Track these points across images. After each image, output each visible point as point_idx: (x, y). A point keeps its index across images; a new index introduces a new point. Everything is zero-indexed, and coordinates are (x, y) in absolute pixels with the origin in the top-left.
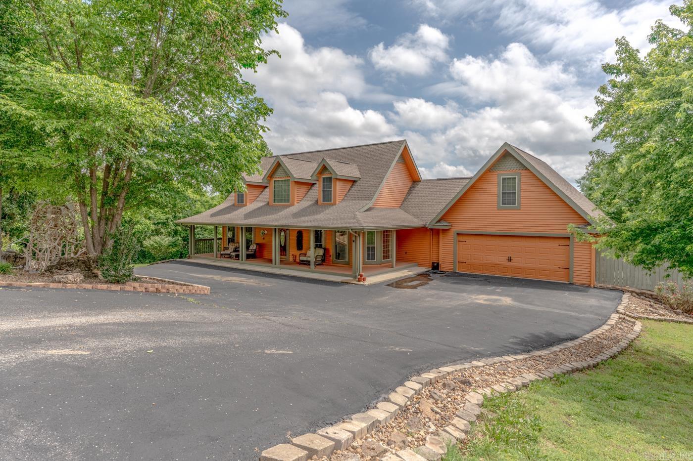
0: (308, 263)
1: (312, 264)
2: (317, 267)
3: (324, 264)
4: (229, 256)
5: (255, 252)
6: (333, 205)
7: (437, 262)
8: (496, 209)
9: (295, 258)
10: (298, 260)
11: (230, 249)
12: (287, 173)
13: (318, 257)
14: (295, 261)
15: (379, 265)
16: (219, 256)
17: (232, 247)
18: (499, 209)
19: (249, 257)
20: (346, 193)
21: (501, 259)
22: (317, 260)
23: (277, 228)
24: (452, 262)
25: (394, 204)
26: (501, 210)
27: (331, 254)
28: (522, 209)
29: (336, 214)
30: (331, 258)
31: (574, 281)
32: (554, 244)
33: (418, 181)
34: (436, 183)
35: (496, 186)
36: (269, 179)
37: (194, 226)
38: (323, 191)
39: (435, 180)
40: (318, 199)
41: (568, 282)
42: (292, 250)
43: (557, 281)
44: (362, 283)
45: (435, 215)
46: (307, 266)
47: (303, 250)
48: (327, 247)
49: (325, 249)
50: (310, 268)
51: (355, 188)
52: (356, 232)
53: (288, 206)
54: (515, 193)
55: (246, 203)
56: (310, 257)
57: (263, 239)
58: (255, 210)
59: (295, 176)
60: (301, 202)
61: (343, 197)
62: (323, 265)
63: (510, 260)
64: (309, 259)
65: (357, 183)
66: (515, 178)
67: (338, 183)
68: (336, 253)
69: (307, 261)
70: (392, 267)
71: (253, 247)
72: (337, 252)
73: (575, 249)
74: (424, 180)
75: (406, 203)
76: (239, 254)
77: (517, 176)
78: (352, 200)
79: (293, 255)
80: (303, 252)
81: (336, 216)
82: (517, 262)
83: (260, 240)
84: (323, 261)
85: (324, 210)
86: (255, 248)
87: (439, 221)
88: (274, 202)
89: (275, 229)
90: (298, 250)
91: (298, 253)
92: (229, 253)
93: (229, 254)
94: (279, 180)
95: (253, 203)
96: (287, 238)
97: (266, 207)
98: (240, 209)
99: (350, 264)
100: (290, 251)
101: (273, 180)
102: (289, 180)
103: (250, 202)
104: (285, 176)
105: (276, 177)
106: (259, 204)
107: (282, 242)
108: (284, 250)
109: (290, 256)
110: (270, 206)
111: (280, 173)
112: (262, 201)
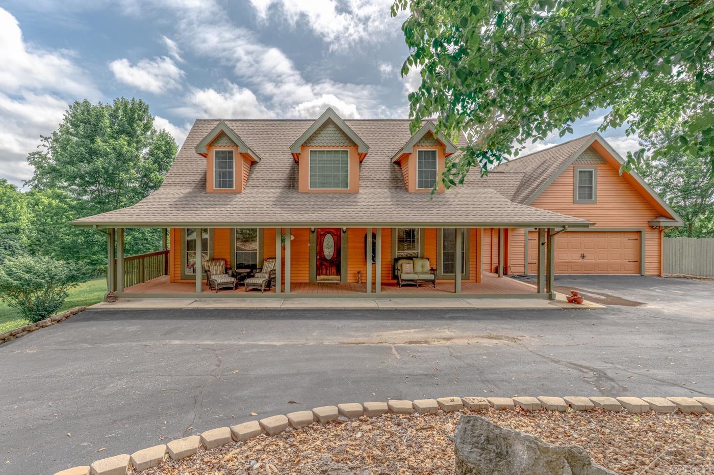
1: (459, 282)
8: (572, 204)
18: (575, 202)
21: (574, 256)
24: (523, 263)
26: (577, 204)
27: (434, 266)
28: (598, 204)
31: (646, 273)
32: (625, 239)
35: (572, 178)
38: (419, 171)
41: (639, 274)
42: (354, 265)
48: (426, 257)
54: (592, 187)
55: (240, 187)
63: (583, 257)
66: (591, 172)
68: (444, 264)
73: (646, 242)
77: (593, 170)
82: (590, 259)
88: (311, 187)
94: (324, 151)
95: (247, 188)
96: (342, 246)
97: (295, 194)
98: (238, 198)
99: (471, 278)
100: (349, 266)
101: (310, 150)
102: (347, 151)
103: (243, 186)
104: (337, 145)
105: (317, 145)
106: (266, 190)
107: (329, 252)
108: (331, 266)
109: (348, 275)
110: (302, 193)
111: (325, 138)
112: (265, 185)
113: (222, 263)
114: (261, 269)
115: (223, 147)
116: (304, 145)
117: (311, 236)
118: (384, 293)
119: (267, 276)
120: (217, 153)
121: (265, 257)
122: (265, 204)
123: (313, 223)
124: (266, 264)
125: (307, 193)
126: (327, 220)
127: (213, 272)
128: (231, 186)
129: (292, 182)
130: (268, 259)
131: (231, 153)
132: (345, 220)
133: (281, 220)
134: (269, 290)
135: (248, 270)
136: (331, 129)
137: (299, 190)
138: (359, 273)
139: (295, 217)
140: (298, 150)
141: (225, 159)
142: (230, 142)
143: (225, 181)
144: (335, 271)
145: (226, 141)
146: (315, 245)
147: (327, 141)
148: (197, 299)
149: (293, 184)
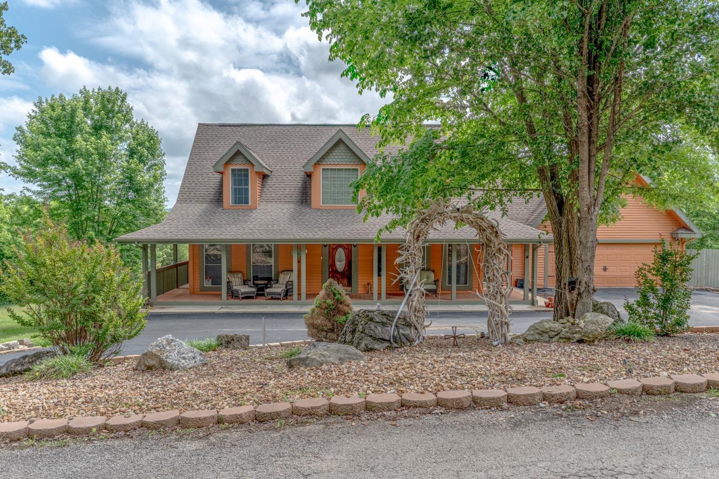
12: (360, 159)
30: (440, 283)
32: (647, 250)
36: (314, 165)
42: (364, 277)
63: (605, 269)
82: (612, 271)
88: (324, 203)
94: (335, 169)
95: (261, 204)
96: (353, 259)
97: (308, 210)
98: (255, 215)
99: (474, 289)
100: (359, 278)
101: (322, 168)
102: (357, 169)
103: (258, 202)
104: (348, 163)
105: (328, 163)
106: (280, 206)
107: (340, 265)
108: (342, 278)
109: (359, 286)
110: (315, 209)
111: (336, 157)
112: (279, 200)
113: (240, 275)
114: (278, 280)
115: (238, 165)
116: (318, 164)
117: (324, 250)
118: (389, 300)
119: (284, 287)
120: (233, 170)
121: (280, 270)
122: (281, 221)
123: (325, 240)
124: (282, 276)
125: (319, 209)
126: (338, 237)
127: (234, 284)
128: (247, 202)
129: (305, 196)
130: (283, 271)
131: (247, 170)
132: (353, 237)
133: (298, 237)
134: (287, 299)
135: (266, 282)
136: (342, 148)
137: (312, 207)
138: (368, 284)
139: (310, 234)
140: (310, 169)
141: (241, 177)
142: (245, 160)
143: (241, 197)
144: (346, 283)
145: (242, 160)
146: (328, 258)
147: (338, 160)
148: (223, 306)
149: (306, 199)
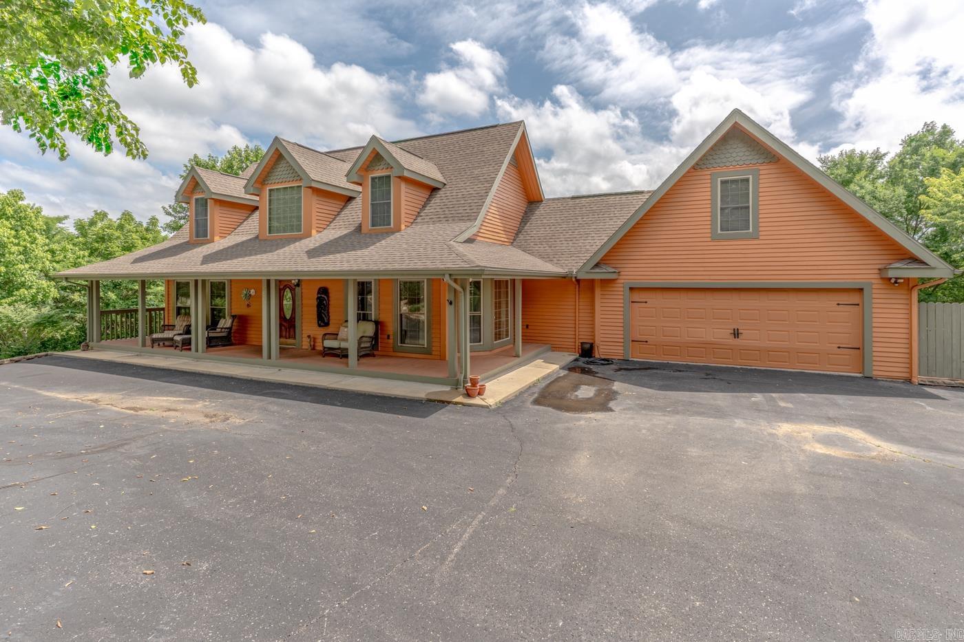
0: (342, 354)
1: (353, 354)
2: (363, 360)
3: (376, 353)
4: (170, 343)
5: (230, 333)
6: (393, 233)
7: (591, 341)
8: (709, 239)
9: (314, 342)
10: (319, 348)
11: (177, 327)
12: (297, 173)
13: (364, 339)
14: (314, 348)
15: (488, 353)
16: (149, 342)
17: (180, 323)
18: (715, 238)
19: (211, 343)
20: (419, 210)
21: (718, 333)
22: (362, 345)
23: (272, 278)
24: (622, 340)
25: (503, 237)
26: (719, 240)
27: (391, 333)
28: (761, 238)
29: (405, 246)
30: (391, 341)
31: (875, 373)
32: (827, 303)
33: (538, 202)
34: (571, 202)
35: (707, 196)
36: (260, 186)
37: (98, 282)
38: (372, 204)
39: (568, 198)
40: (361, 224)
41: (861, 375)
42: (308, 327)
43: (837, 373)
44: (477, 401)
45: (588, 256)
46: (338, 359)
47: (331, 325)
48: (381, 320)
49: (377, 323)
50: (347, 364)
51: (437, 200)
52: (455, 281)
53: (299, 239)
54: (748, 207)
55: (213, 236)
56: (346, 340)
57: (248, 306)
58: (229, 247)
59: (312, 176)
60: (325, 231)
61: (414, 217)
62: (374, 356)
63: (736, 334)
64: (343, 345)
65: (441, 192)
66: (747, 180)
67: (403, 187)
68: (401, 330)
69: (339, 349)
70: (517, 356)
71: (226, 323)
72: (404, 328)
73: (874, 310)
74: (549, 200)
75: (521, 237)
76: (190, 339)
77: (751, 176)
78: (434, 223)
79: (309, 337)
80: (330, 329)
81: (407, 250)
82: (750, 338)
83: (240, 310)
84: (373, 349)
85: (375, 240)
86: (228, 324)
87: (597, 265)
88: (270, 233)
89: (268, 281)
90: (320, 326)
91: (319, 332)
92: (171, 336)
93: (172, 339)
94: (280, 189)
96: (297, 303)
99: (434, 353)
101: (268, 188)
102: (301, 186)
104: (291, 180)
105: (273, 182)
106: (239, 239)
108: (290, 327)
109: (303, 339)
110: (260, 240)
111: (281, 173)
115: (200, 193)
116: (263, 183)
120: (196, 200)
125: (265, 240)
128: (206, 235)
137: (259, 237)
144: (293, 334)
147: (283, 176)
